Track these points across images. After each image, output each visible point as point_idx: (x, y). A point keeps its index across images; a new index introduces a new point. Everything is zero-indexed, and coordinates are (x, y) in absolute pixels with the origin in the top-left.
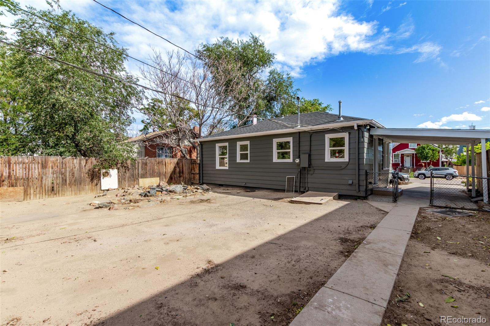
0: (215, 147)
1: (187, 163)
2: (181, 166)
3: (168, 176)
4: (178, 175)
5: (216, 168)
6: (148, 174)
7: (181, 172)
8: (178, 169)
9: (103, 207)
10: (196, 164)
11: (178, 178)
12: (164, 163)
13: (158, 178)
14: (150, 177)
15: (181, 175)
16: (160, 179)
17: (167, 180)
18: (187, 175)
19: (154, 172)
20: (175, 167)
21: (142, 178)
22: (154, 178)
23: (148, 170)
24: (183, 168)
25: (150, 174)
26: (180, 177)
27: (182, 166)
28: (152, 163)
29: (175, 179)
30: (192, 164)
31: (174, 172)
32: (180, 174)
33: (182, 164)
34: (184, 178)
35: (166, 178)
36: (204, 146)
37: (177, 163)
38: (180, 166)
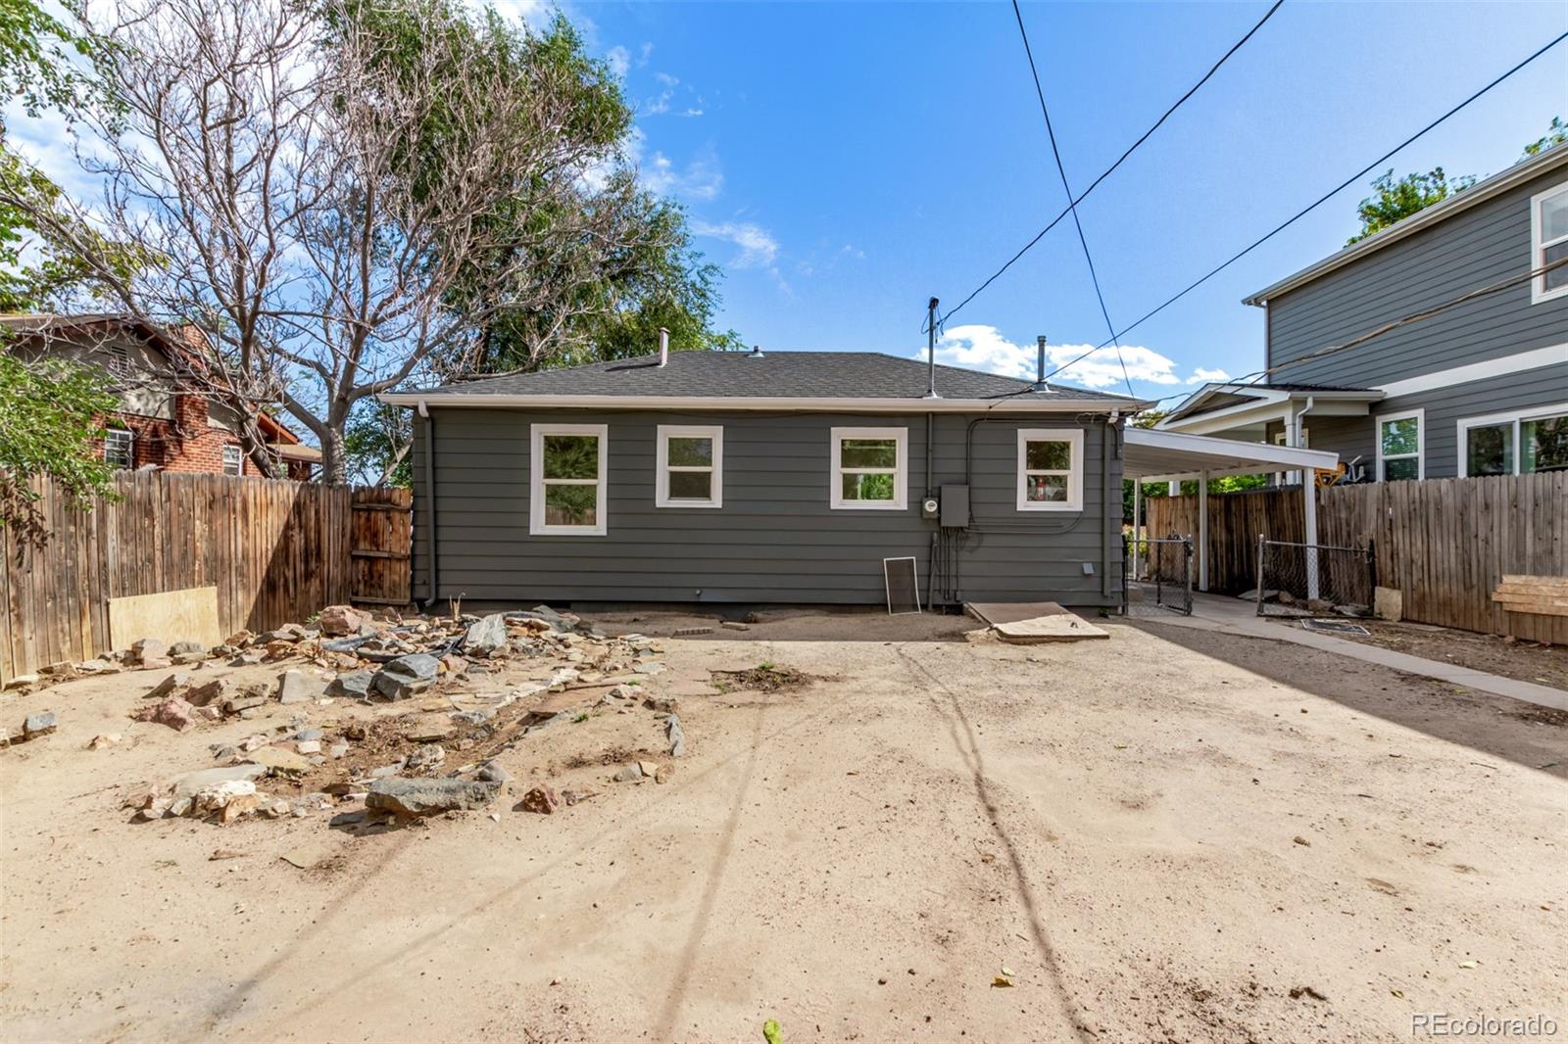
0: (529, 440)
1: (336, 505)
2: (313, 523)
3: (258, 573)
4: (300, 567)
5: (532, 533)
6: (158, 571)
7: (313, 553)
8: (298, 539)
9: (456, 807)
10: (388, 511)
11: (301, 586)
12: (239, 506)
13: (213, 590)
14: (171, 589)
15: (313, 565)
16: (219, 595)
17: (253, 599)
18: (337, 566)
19: (190, 558)
20: (288, 527)
21: (123, 591)
22: (191, 591)
23: (158, 542)
24: (318, 532)
25: (169, 569)
26: (308, 575)
27: (318, 520)
28: (180, 504)
29: (286, 590)
30: (353, 510)
31: (283, 551)
32: (307, 563)
33: (317, 512)
34: (322, 582)
35: (246, 588)
36: (443, 431)
37: (297, 504)
38: (308, 518)
